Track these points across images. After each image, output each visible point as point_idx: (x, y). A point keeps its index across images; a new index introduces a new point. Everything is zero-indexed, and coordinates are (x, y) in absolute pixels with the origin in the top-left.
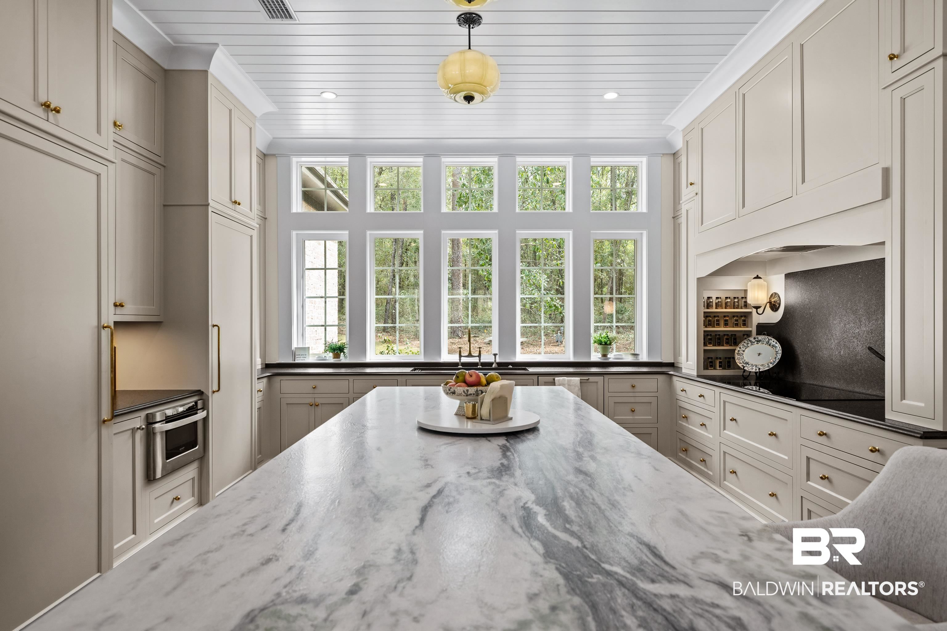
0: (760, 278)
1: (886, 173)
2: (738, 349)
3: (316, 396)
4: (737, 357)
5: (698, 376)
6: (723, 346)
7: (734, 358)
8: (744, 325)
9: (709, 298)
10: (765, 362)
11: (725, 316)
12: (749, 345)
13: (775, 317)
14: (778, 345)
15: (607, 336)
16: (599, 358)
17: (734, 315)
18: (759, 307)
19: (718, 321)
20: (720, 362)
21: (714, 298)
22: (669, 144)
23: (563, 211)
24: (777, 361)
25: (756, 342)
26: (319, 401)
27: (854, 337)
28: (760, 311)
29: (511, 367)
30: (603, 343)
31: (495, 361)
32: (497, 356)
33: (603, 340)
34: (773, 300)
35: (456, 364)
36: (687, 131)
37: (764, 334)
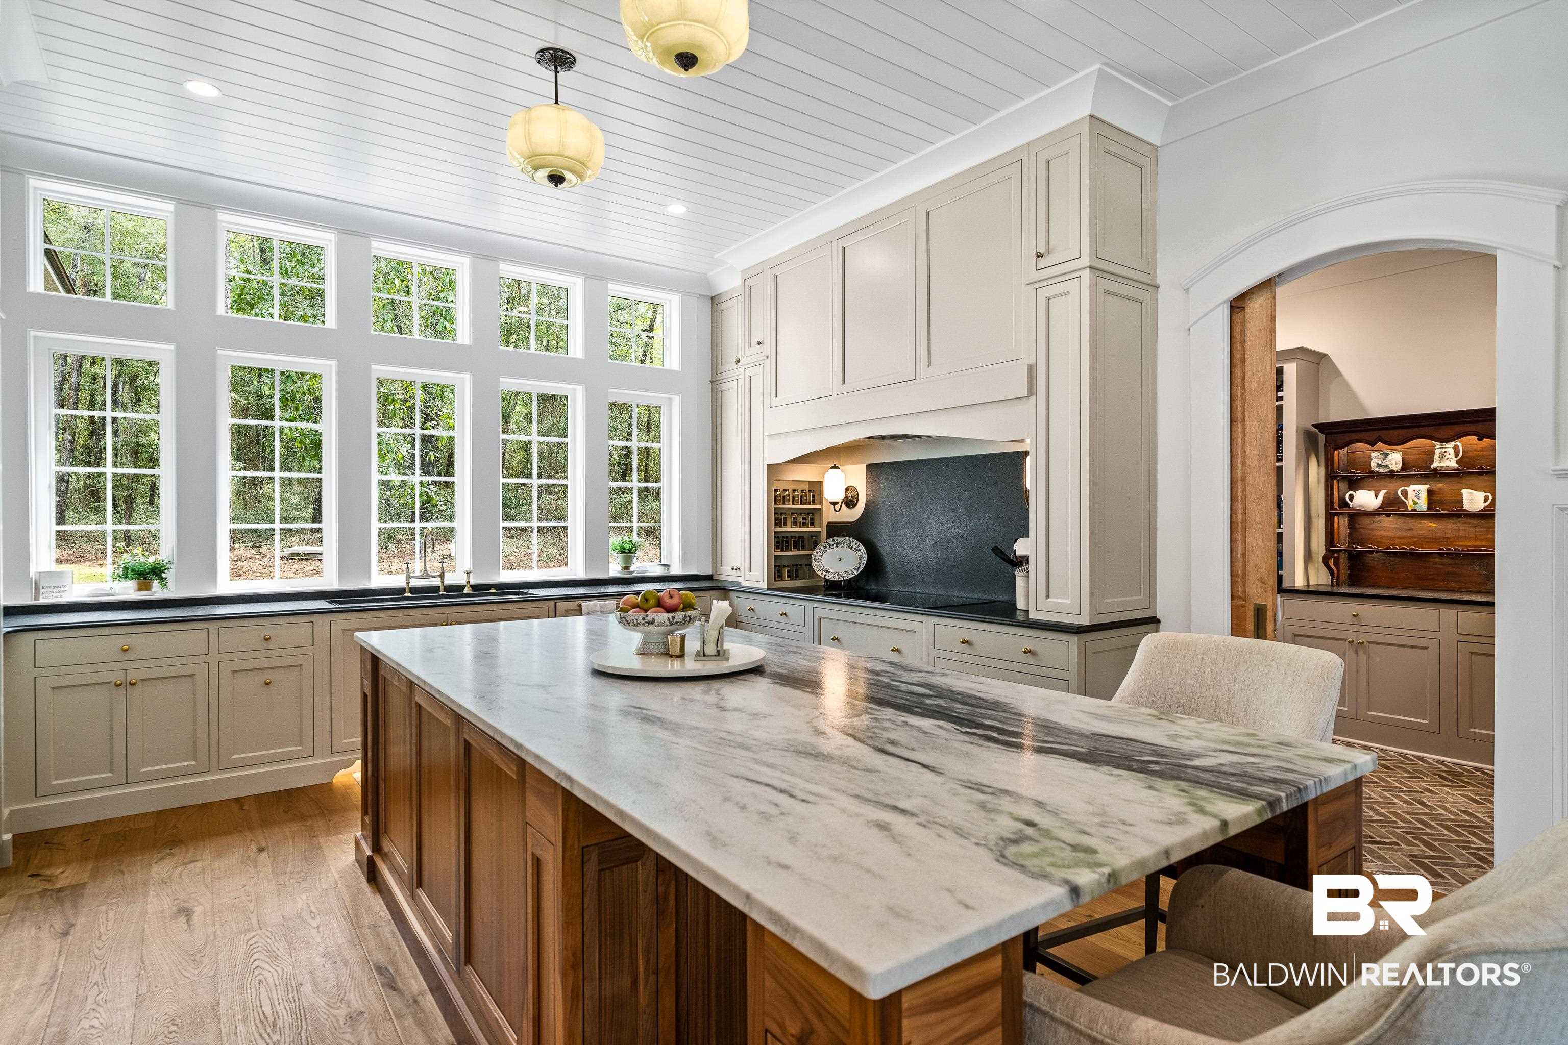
0: (838, 468)
1: (1031, 369)
2: (815, 554)
3: (129, 665)
4: (814, 563)
5: (768, 589)
6: (791, 550)
7: (810, 565)
8: (812, 524)
9: (776, 490)
10: (848, 569)
11: (793, 514)
12: (827, 549)
13: (853, 515)
14: (862, 548)
15: (632, 541)
16: (619, 572)
17: (801, 512)
18: (837, 503)
19: (785, 519)
20: (788, 571)
21: (781, 490)
22: (709, 284)
23: (565, 355)
24: (862, 567)
25: (835, 546)
26: (133, 676)
27: (953, 537)
28: (837, 507)
29: (495, 591)
30: (627, 551)
31: (468, 582)
32: (471, 574)
33: (627, 546)
34: (849, 495)
35: (401, 591)
36: (750, 275)
37: (844, 536)
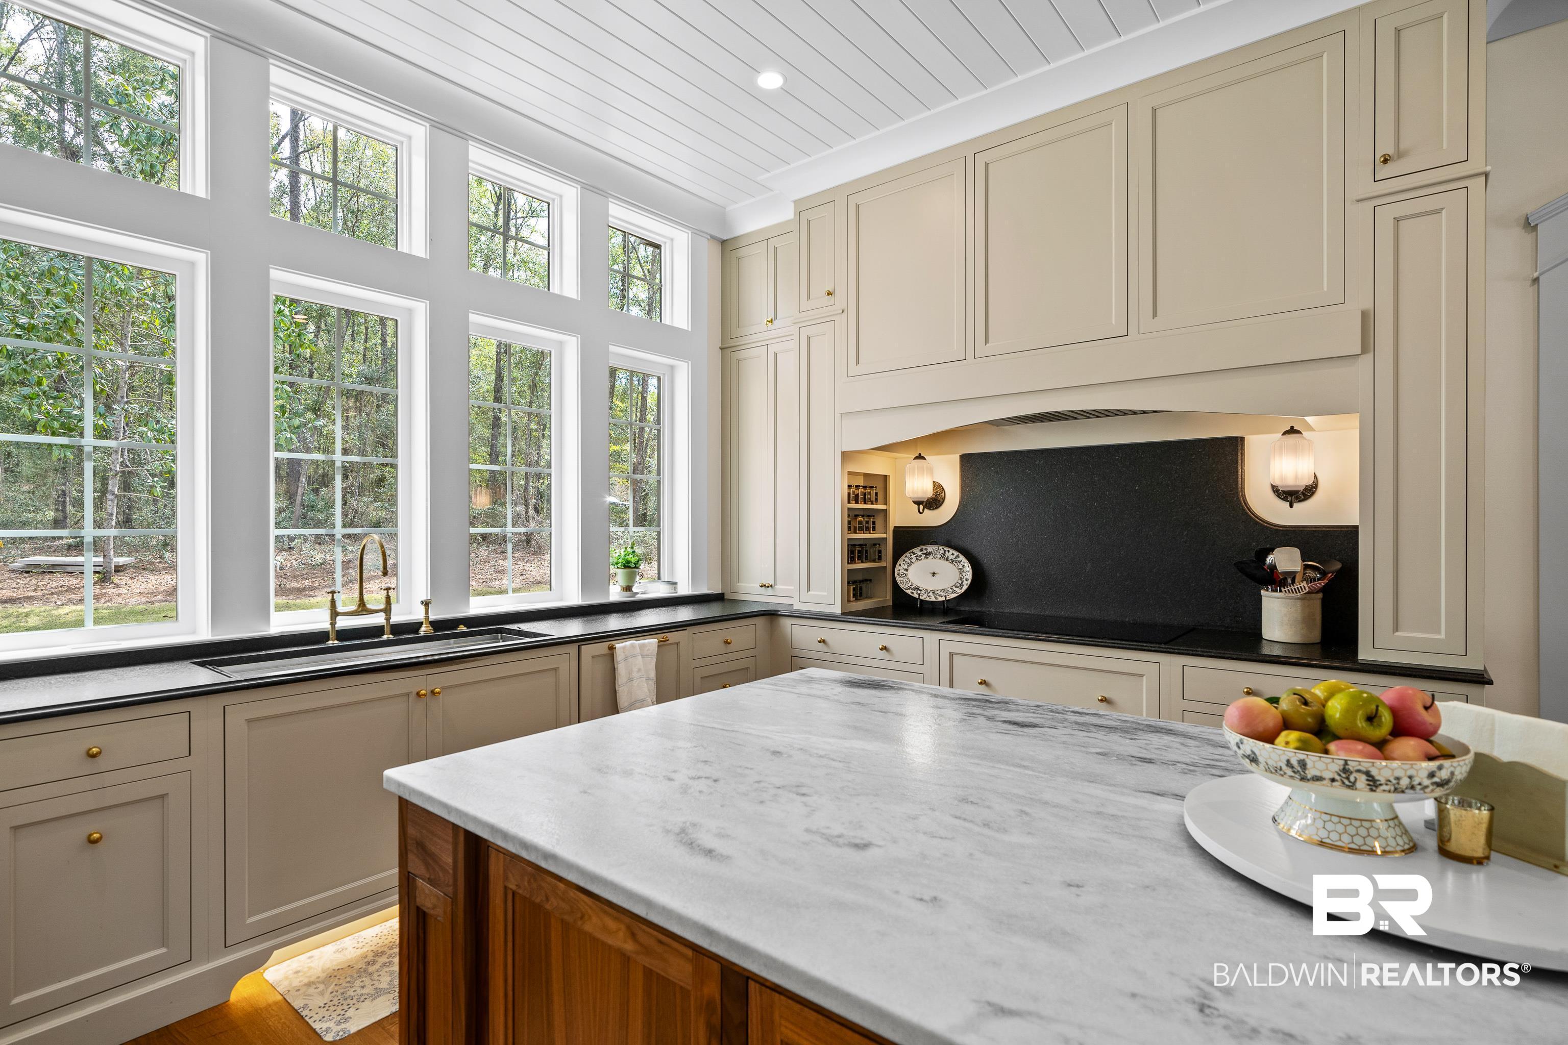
0: (924, 460)
1: (1365, 316)
2: (900, 567)
4: (899, 578)
5: (846, 615)
7: (894, 581)
8: (880, 529)
9: (850, 486)
10: (947, 586)
12: (913, 560)
13: (939, 518)
15: (634, 552)
16: (619, 594)
18: (922, 502)
22: (724, 222)
24: (967, 582)
25: (923, 556)
30: (631, 566)
32: (430, 605)
33: (630, 559)
34: (935, 493)
35: (321, 637)
36: (810, 204)
37: (932, 543)
